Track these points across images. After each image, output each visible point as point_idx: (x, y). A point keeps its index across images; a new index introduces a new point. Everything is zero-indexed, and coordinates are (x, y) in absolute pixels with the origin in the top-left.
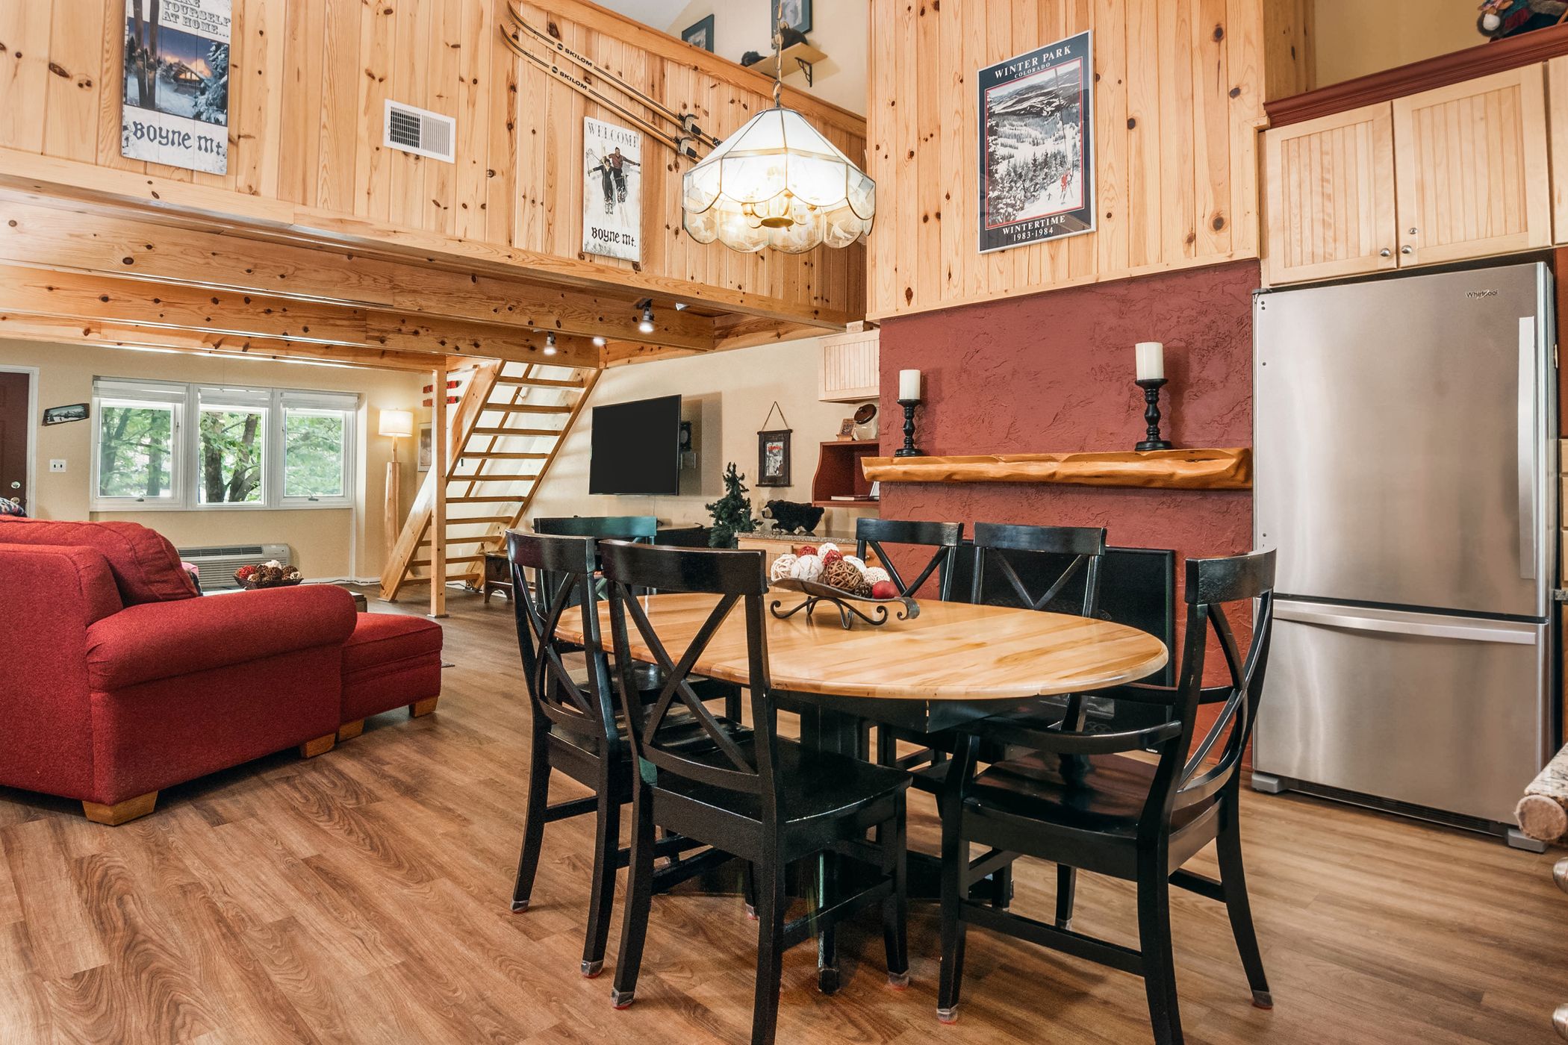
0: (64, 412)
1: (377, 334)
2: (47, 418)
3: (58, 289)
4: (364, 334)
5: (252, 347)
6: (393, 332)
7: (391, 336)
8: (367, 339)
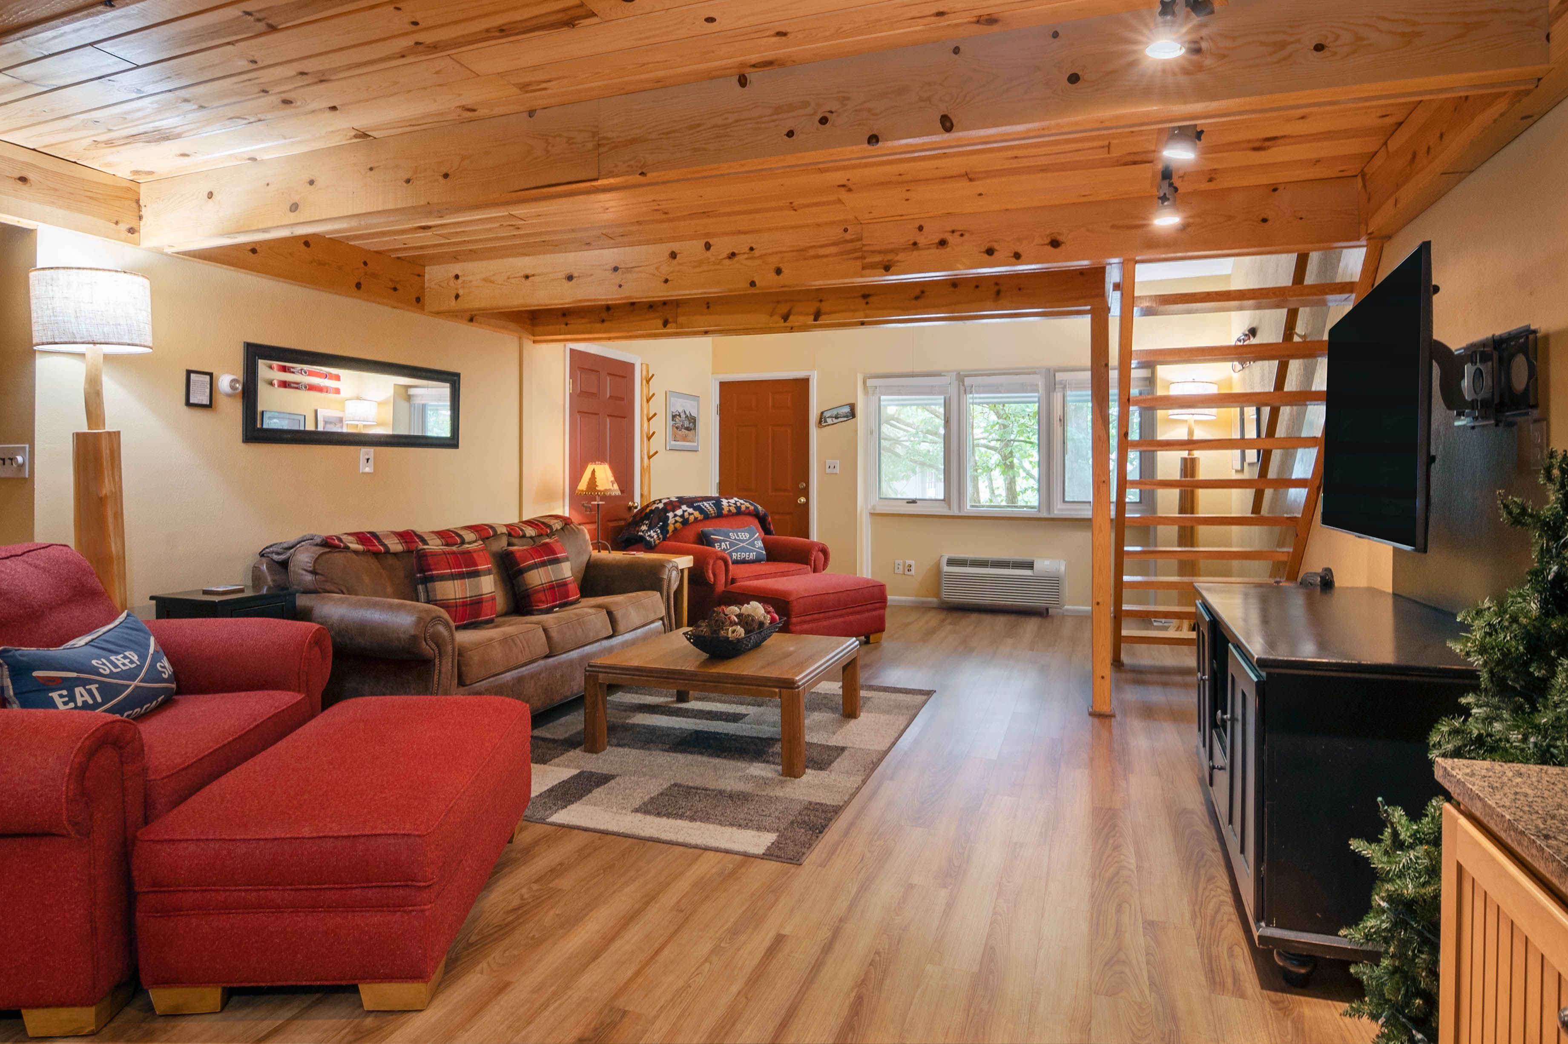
0: (834, 412)
1: (878, 258)
2: (822, 420)
3: (533, 275)
4: (859, 263)
5: (825, 314)
6: (905, 250)
7: (901, 256)
8: (864, 268)
